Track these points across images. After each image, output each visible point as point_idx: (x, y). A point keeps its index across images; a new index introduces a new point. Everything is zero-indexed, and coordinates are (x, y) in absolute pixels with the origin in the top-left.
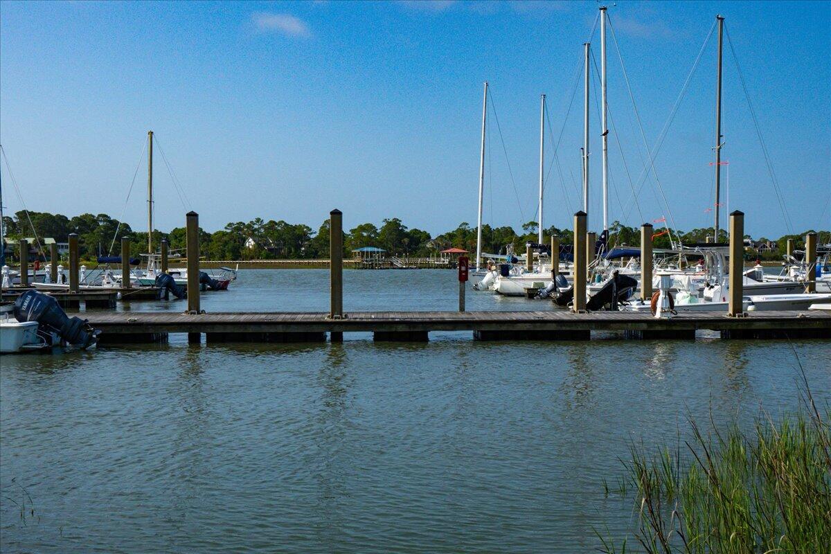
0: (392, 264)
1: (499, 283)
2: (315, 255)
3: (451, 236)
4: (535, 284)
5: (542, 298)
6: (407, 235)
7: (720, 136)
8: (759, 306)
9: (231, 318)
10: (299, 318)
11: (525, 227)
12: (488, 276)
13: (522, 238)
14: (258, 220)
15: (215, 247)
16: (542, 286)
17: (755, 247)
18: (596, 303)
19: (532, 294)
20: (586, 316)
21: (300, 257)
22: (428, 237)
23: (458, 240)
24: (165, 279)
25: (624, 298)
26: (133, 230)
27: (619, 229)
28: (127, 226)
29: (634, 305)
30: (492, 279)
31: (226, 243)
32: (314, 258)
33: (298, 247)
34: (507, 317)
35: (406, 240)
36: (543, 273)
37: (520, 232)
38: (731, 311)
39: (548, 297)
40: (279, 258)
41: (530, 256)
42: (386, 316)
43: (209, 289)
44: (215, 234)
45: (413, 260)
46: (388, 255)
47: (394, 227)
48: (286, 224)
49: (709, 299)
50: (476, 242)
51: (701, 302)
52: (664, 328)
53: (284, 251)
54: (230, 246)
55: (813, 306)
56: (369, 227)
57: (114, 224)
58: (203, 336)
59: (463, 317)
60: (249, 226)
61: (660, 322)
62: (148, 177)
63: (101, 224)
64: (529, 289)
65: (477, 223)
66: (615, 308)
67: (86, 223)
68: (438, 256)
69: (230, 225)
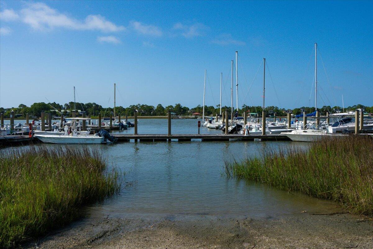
0: (178, 117)
1: (209, 125)
2: (155, 115)
3: (195, 109)
4: (218, 125)
5: (220, 129)
6: (182, 109)
7: (264, 89)
8: (273, 132)
9: (145, 136)
10: (161, 136)
11: (217, 106)
12: (206, 122)
13: (216, 109)
14: (139, 104)
15: (126, 112)
16: (220, 126)
17: (286, 112)
18: (232, 132)
19: (217, 128)
20: (228, 135)
21: (151, 115)
22: (188, 109)
23: (197, 110)
24: (121, 124)
25: (239, 130)
26: (103, 107)
27: (245, 107)
28: (101, 106)
29: (242, 132)
30: (206, 124)
31: (130, 111)
32: (155, 116)
33: (150, 112)
34: (210, 135)
35: (182, 110)
36: (220, 123)
37: (215, 108)
38: (263, 134)
39: (221, 129)
40: (145, 116)
41: (217, 117)
42: (181, 135)
43: (130, 126)
44: (126, 108)
45: (184, 116)
46: (177, 115)
47: (179, 106)
48: (147, 106)
49: (260, 131)
50: (203, 111)
51: (259, 131)
52: (247, 138)
53: (146, 113)
54: (131, 112)
55: (282, 133)
56: (171, 106)
57: (97, 106)
58: (139, 140)
59: (199, 135)
60: (136, 106)
61: (246, 137)
62: (114, 96)
63: (93, 106)
64: (216, 127)
65: (203, 105)
66: (237, 133)
67: (89, 105)
68: (192, 115)
69: (131, 106)
